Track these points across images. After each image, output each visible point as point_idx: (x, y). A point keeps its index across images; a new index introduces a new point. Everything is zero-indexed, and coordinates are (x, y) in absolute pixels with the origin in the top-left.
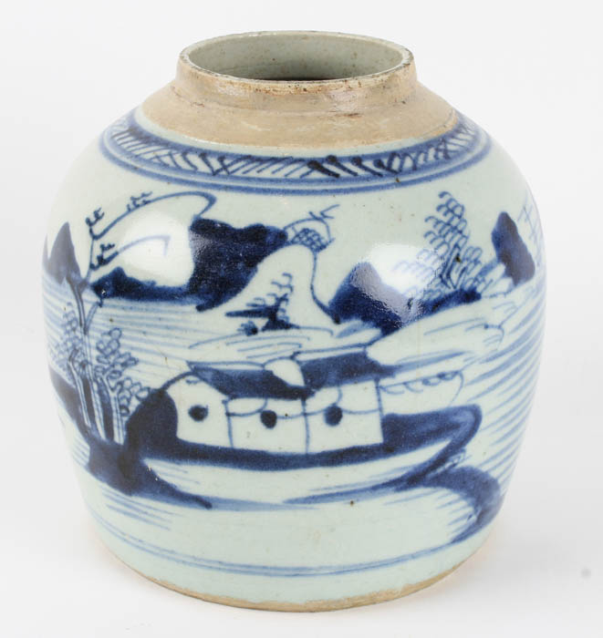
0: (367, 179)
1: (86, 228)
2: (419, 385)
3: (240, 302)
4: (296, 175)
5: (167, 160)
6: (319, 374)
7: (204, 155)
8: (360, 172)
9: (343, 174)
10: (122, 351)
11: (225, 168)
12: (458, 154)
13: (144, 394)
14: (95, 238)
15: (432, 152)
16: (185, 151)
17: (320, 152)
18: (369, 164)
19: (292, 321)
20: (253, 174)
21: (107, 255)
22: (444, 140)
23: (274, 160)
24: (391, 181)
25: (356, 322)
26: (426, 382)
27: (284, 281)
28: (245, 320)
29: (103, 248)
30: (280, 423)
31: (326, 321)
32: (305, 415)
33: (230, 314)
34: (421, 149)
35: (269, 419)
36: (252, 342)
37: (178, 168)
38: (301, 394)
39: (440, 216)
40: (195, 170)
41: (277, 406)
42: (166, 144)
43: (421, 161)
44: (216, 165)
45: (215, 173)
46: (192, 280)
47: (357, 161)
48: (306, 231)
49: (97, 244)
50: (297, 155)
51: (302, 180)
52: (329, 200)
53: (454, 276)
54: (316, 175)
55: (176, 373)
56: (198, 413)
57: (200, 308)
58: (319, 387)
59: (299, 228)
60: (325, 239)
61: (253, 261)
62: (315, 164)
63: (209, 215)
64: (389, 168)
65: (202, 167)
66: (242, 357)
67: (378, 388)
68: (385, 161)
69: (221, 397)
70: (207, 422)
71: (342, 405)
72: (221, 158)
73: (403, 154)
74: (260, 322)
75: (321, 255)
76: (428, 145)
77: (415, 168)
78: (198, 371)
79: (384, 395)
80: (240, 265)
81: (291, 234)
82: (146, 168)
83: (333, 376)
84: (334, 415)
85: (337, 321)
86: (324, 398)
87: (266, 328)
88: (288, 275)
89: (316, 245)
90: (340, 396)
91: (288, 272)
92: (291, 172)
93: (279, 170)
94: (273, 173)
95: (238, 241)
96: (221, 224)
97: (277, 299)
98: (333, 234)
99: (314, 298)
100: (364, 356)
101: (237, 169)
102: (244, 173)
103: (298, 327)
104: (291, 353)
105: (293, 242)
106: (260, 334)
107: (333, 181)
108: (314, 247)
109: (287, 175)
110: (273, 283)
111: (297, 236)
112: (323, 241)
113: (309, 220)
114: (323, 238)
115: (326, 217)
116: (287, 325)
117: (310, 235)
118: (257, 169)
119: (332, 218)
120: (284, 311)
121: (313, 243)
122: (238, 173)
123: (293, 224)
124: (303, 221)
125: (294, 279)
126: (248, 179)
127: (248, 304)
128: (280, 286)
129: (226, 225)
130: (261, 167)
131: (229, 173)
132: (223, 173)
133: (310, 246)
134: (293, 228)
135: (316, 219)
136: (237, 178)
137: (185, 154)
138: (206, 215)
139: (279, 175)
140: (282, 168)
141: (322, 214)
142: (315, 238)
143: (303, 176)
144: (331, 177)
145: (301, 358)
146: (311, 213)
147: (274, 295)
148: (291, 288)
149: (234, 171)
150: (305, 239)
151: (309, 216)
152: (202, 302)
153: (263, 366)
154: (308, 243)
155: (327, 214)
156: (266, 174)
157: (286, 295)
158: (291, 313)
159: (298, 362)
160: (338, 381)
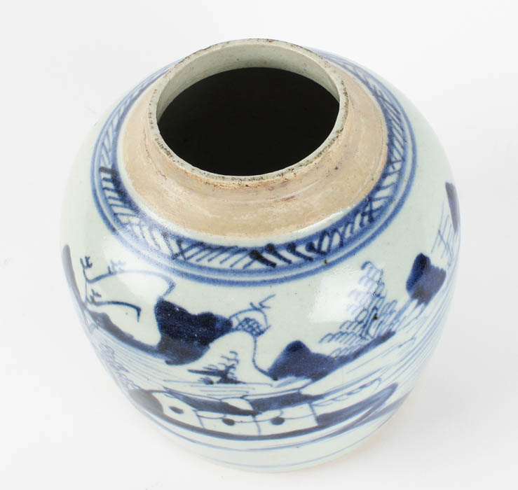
0: (299, 266)
2: (345, 397)
3: (200, 364)
4: (239, 266)
6: (264, 405)
7: (165, 235)
8: (294, 259)
9: (279, 263)
11: (182, 252)
14: (87, 280)
15: (358, 219)
16: (152, 225)
17: (259, 241)
18: (301, 249)
19: (239, 379)
20: (204, 263)
21: (96, 299)
22: (370, 198)
23: (222, 249)
24: (320, 264)
25: (290, 378)
26: (350, 393)
27: (232, 356)
28: (204, 376)
29: (94, 293)
30: (237, 424)
31: (268, 380)
33: (191, 371)
35: (229, 422)
36: (209, 388)
39: (360, 288)
40: (159, 250)
41: (234, 418)
43: (347, 234)
44: (176, 250)
45: (174, 257)
46: (161, 345)
47: (291, 247)
48: (247, 320)
50: (241, 244)
51: (245, 270)
52: (267, 291)
53: (372, 331)
54: (257, 265)
55: (156, 389)
56: (177, 410)
57: (168, 363)
58: (265, 410)
59: (242, 317)
60: (263, 326)
61: (206, 341)
62: (256, 254)
63: (171, 298)
64: (319, 251)
65: (165, 249)
66: (203, 394)
67: (311, 406)
68: (316, 243)
69: (191, 408)
70: (183, 415)
71: (284, 417)
72: (180, 243)
73: (332, 231)
74: (215, 379)
75: (261, 339)
76: (355, 212)
77: (342, 245)
78: (172, 393)
79: (316, 408)
81: (235, 323)
83: (275, 405)
84: (278, 421)
85: (275, 379)
86: (269, 415)
87: (219, 382)
88: (234, 353)
89: (256, 331)
90: (282, 413)
91: (234, 350)
92: (236, 263)
93: (226, 260)
94: (221, 262)
95: (193, 325)
96: (180, 308)
97: (226, 367)
98: (270, 322)
99: (256, 367)
100: (299, 394)
101: (192, 256)
102: (198, 260)
103: (244, 383)
104: (241, 396)
105: (237, 329)
106: (215, 385)
107: (270, 271)
108: (254, 333)
109: (232, 266)
110: (223, 357)
111: (240, 324)
112: (262, 328)
113: (250, 310)
114: (261, 325)
115: (264, 307)
116: (235, 382)
117: (251, 323)
118: (208, 258)
119: (269, 307)
120: (233, 374)
121: (253, 330)
122: (193, 261)
123: (236, 314)
124: (245, 311)
125: (239, 355)
126: (201, 268)
127: (205, 368)
128: (228, 359)
129: (184, 310)
130: (211, 256)
131: (185, 258)
132: (181, 258)
133: (251, 332)
134: (237, 318)
135: (256, 309)
136: (192, 265)
137: (151, 229)
138: (168, 298)
139: (226, 265)
140: (229, 258)
141: (261, 304)
142: (255, 326)
143: (246, 266)
144: (269, 267)
145: (249, 398)
146: (251, 304)
147: (224, 364)
148: (238, 361)
149: (189, 258)
150: (246, 326)
151: (250, 307)
152: (169, 360)
153: (220, 400)
154: (249, 330)
155: (264, 304)
156: (215, 264)
157: (233, 365)
158: (238, 374)
159: (247, 400)
160: (279, 407)
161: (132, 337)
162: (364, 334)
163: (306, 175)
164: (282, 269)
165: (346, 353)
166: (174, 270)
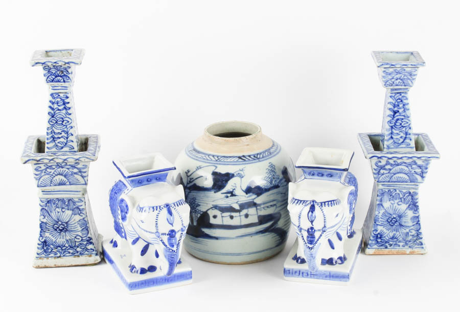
0: (252, 160)
1: (186, 174)
2: (266, 208)
3: (224, 190)
4: (236, 160)
5: (204, 157)
6: (243, 206)
7: (213, 156)
8: (250, 159)
9: (246, 160)
10: (196, 203)
11: (219, 159)
12: (273, 153)
13: (201, 213)
14: (188, 176)
15: (267, 153)
16: (209, 155)
17: (241, 155)
18: (252, 157)
19: (236, 194)
20: (225, 160)
21: (191, 180)
22: (269, 149)
23: (230, 157)
24: (258, 160)
25: (251, 194)
26: (268, 207)
27: (234, 185)
28: (226, 195)
29: (191, 179)
30: (234, 218)
31: (244, 194)
32: (240, 216)
33: (222, 193)
34: (264, 152)
35: (232, 217)
36: (227, 199)
37: (208, 160)
38: (239, 211)
39: (269, 168)
40: (212, 160)
41: (233, 214)
42: (204, 154)
43: (264, 155)
44: (217, 159)
45: (216, 161)
46: (213, 186)
47: (249, 156)
48: (239, 174)
49: (189, 178)
50: (235, 155)
51: (237, 161)
52: (243, 166)
53: (273, 182)
54: (240, 160)
55: (209, 208)
56: (215, 217)
57: (215, 192)
58: (243, 209)
59: (237, 173)
60: (243, 175)
61: (227, 181)
62: (240, 158)
63: (216, 171)
64: (257, 158)
65: (213, 159)
66: (225, 203)
67: (257, 209)
68: (256, 156)
69: (220, 213)
70: (217, 219)
71: (248, 213)
72: (218, 157)
73: (260, 154)
74: (229, 195)
75: (242, 179)
76: (266, 151)
77: (263, 157)
78: (216, 207)
79: (258, 211)
80: (224, 182)
81: (235, 174)
82: (200, 159)
83: (246, 207)
84: (247, 216)
85: (247, 194)
86: (244, 212)
87: (231, 196)
88: (235, 184)
89: (242, 177)
90: (248, 211)
92: (234, 160)
95: (223, 177)
98: (245, 174)
99: (241, 189)
100: (253, 201)
103: (238, 196)
104: (236, 202)
105: (236, 176)
106: (229, 198)
107: (244, 161)
113: (239, 171)
116: (236, 196)
119: (245, 170)
120: (234, 192)
122: (222, 160)
126: (225, 162)
127: (226, 191)
128: (233, 187)
129: (220, 173)
130: (227, 159)
135: (241, 171)
136: (222, 162)
137: (209, 156)
138: (215, 171)
139: (232, 161)
140: (232, 159)
142: (241, 175)
145: (239, 203)
146: (240, 169)
147: (232, 189)
153: (230, 205)
154: (239, 176)
155: (243, 169)
156: (229, 160)
157: (235, 188)
158: (236, 192)
160: (248, 208)
161: (203, 187)
162: (271, 182)
163: (252, 139)
164: (247, 161)
165: (266, 188)
166: (217, 164)
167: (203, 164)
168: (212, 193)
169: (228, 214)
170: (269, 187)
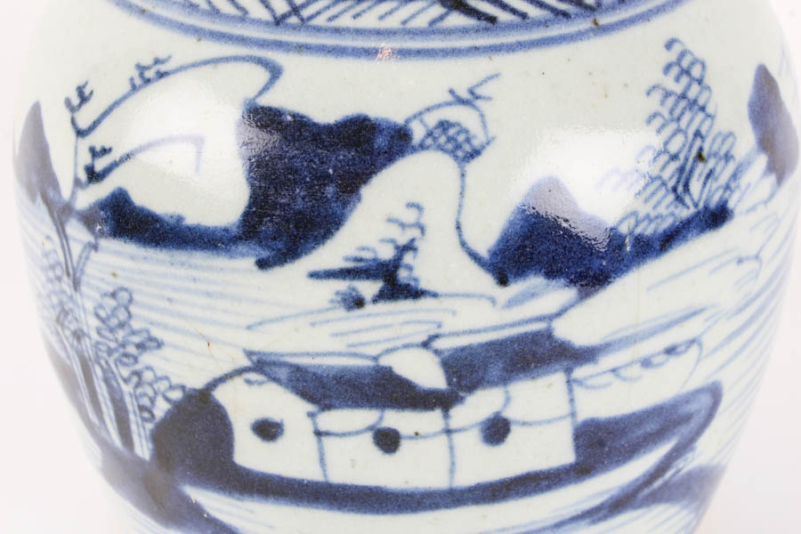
0: (545, 24)
1: (66, 116)
2: (636, 370)
3: (332, 253)
4: (421, 22)
6: (471, 369)
9: (503, 16)
10: (136, 325)
11: (296, 10)
13: (176, 395)
14: (81, 133)
19: (423, 285)
20: (346, 21)
21: (100, 165)
24: (584, 25)
25: (535, 281)
26: (646, 363)
27: (410, 216)
28: (342, 285)
29: (95, 153)
30: (405, 446)
31: (486, 281)
32: (448, 432)
33: (314, 275)
35: (388, 441)
36: (357, 319)
37: (212, 12)
38: (442, 401)
39: (669, 83)
40: (243, 16)
41: (396, 419)
44: (280, 5)
45: (279, 21)
46: (247, 215)
48: (444, 125)
49: (84, 145)
51: (433, 29)
52: (481, 67)
53: (695, 186)
54: (458, 20)
55: (226, 367)
56: (268, 430)
57: (263, 264)
58: (471, 388)
59: (432, 120)
60: (479, 138)
61: (352, 183)
62: (453, 2)
63: (271, 100)
65: (257, 10)
66: (339, 345)
67: (569, 382)
69: (310, 407)
70: (281, 443)
71: (508, 414)
74: (369, 288)
75: (474, 167)
78: (262, 366)
79: (578, 390)
80: (330, 190)
81: (418, 133)
82: (160, 10)
83: (495, 371)
84: (496, 430)
85: (503, 281)
86: (479, 405)
87: (381, 297)
88: (416, 207)
89: (465, 151)
90: (508, 400)
91: (416, 200)
92: (413, 16)
93: (391, 12)
94: (382, 18)
95: (325, 147)
96: (294, 116)
97: (397, 247)
98: (493, 129)
99: (463, 244)
100: (548, 335)
101: (318, 13)
102: (330, 19)
103: (435, 295)
104: (424, 338)
105: (422, 147)
106: (369, 308)
107: (486, 29)
108: (460, 153)
109: (404, 22)
110: (390, 220)
111: (430, 134)
112: (476, 143)
113: (449, 104)
114: (474, 137)
115: (478, 97)
116: (414, 293)
117: (452, 132)
118: (353, 12)
119: (489, 99)
120: (410, 268)
121: (458, 147)
122: (320, 21)
123: (421, 113)
124: (439, 106)
125: (426, 212)
126: (337, 31)
127: (347, 259)
128: (403, 226)
129: (302, 117)
130: (359, 9)
131: (302, 20)
132: (294, 20)
133: (453, 153)
134: (422, 121)
135: (462, 102)
136: (318, 29)
138: (267, 100)
139: (393, 22)
140: (396, 9)
141: (471, 92)
142: (461, 138)
143: (433, 22)
144: (483, 23)
145: (440, 344)
146: (452, 92)
147: (392, 241)
148: (422, 229)
149: (311, 17)
150: (443, 139)
151: (450, 98)
152: (265, 254)
153: (375, 358)
154: (450, 146)
155: (479, 91)
156: (369, 21)
157: (413, 240)
158: (422, 269)
159: (437, 352)
160: (504, 380)
161: (180, 218)
162: (680, 189)
164: (510, 27)
165: (648, 230)
166: (279, 45)
167: (184, 49)
168: (239, 269)
169: (364, 417)
170: (665, 225)
